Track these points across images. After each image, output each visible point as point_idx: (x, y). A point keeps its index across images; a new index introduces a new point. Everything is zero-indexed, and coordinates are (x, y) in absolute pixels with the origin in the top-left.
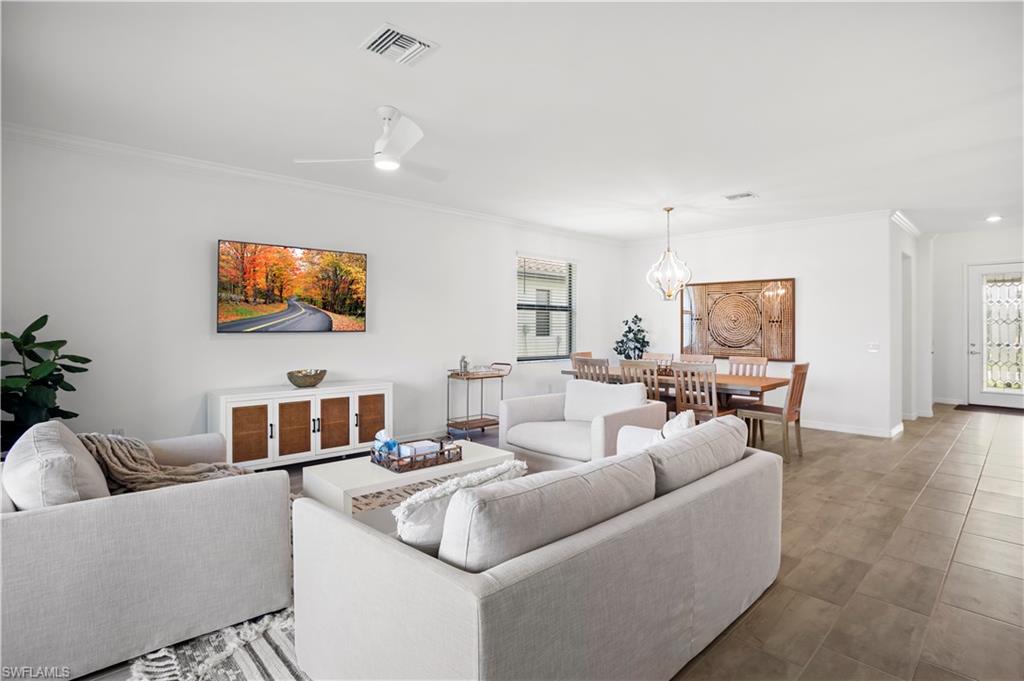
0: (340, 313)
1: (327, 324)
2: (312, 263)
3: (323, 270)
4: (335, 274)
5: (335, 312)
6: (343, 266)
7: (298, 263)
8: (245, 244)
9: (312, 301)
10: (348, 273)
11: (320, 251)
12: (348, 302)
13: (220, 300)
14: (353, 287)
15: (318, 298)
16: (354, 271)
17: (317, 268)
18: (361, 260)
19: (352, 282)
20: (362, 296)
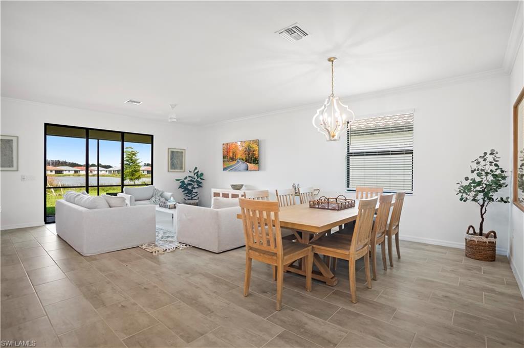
0: (250, 163)
1: (246, 168)
2: (243, 146)
3: (246, 148)
4: (249, 149)
5: (249, 163)
6: (251, 145)
7: (239, 147)
8: (227, 144)
9: (243, 159)
10: (253, 148)
11: (245, 142)
12: (253, 159)
13: (223, 161)
14: (254, 153)
15: (244, 158)
16: (255, 147)
17: (244, 148)
18: (257, 142)
19: (254, 151)
20: (257, 156)
